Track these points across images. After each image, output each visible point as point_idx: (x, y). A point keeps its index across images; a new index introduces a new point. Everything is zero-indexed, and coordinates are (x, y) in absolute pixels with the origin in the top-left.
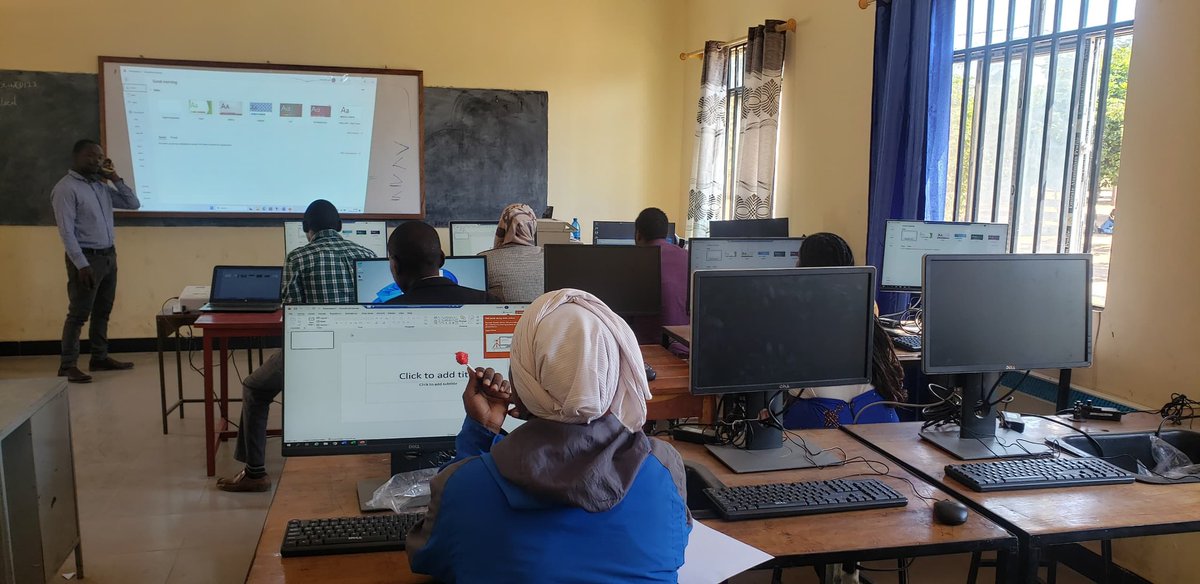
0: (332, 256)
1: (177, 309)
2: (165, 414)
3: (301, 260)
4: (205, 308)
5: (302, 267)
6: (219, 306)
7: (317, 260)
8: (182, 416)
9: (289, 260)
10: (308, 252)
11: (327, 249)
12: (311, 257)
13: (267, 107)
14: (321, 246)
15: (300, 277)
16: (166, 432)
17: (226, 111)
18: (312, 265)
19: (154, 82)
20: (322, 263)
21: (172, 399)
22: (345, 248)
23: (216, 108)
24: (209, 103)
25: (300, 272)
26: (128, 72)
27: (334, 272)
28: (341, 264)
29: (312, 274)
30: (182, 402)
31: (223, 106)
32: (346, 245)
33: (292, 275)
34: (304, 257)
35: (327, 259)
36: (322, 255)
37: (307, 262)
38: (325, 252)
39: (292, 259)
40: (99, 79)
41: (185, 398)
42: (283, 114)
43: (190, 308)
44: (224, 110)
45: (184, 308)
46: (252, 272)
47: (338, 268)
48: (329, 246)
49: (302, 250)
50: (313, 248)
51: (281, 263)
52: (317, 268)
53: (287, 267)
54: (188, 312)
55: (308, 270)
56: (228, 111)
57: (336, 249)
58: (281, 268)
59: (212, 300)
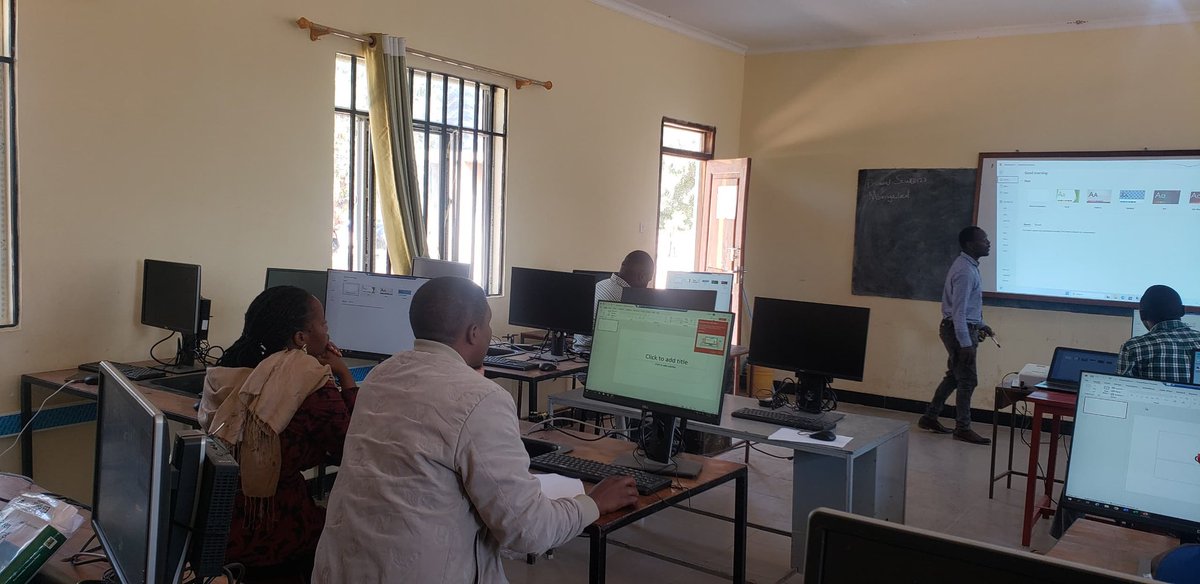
0: (1175, 347)
1: (1016, 383)
2: (993, 480)
3: (1138, 350)
4: (1040, 385)
5: (1139, 358)
6: (1054, 385)
7: (1157, 352)
8: (1009, 487)
9: (1125, 349)
10: (1147, 343)
11: (1170, 340)
12: (1151, 348)
13: (1140, 195)
14: (1163, 336)
15: (1136, 367)
16: (991, 497)
17: (1094, 199)
18: (1151, 356)
19: (1026, 173)
20: (1163, 355)
21: (1001, 468)
22: (1191, 340)
23: (1084, 196)
24: (1077, 192)
25: (1136, 362)
26: (1003, 165)
27: (1175, 365)
28: (1186, 357)
29: (1151, 365)
30: (1010, 473)
31: (1091, 194)
32: (1193, 336)
33: (1127, 364)
34: (1141, 347)
35: (1170, 351)
36: (1163, 347)
37: (1144, 353)
38: (1167, 343)
39: (1128, 348)
40: (977, 173)
41: (1013, 469)
42: (1156, 201)
43: (1027, 384)
44: (1092, 199)
45: (1022, 383)
46: (1093, 357)
47: (1181, 361)
48: (1172, 336)
49: (1141, 340)
50: (1151, 339)
51: (1117, 350)
52: (1157, 359)
53: (1123, 356)
54: (1026, 388)
55: (1145, 362)
56: (1096, 199)
57: (1180, 340)
58: (1116, 355)
59: (1049, 379)
